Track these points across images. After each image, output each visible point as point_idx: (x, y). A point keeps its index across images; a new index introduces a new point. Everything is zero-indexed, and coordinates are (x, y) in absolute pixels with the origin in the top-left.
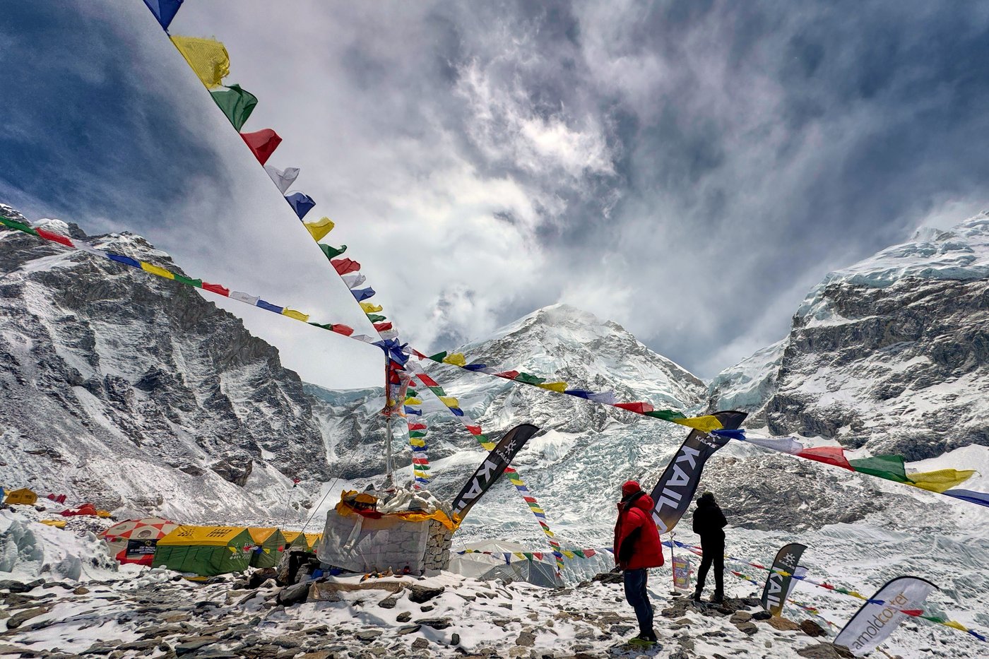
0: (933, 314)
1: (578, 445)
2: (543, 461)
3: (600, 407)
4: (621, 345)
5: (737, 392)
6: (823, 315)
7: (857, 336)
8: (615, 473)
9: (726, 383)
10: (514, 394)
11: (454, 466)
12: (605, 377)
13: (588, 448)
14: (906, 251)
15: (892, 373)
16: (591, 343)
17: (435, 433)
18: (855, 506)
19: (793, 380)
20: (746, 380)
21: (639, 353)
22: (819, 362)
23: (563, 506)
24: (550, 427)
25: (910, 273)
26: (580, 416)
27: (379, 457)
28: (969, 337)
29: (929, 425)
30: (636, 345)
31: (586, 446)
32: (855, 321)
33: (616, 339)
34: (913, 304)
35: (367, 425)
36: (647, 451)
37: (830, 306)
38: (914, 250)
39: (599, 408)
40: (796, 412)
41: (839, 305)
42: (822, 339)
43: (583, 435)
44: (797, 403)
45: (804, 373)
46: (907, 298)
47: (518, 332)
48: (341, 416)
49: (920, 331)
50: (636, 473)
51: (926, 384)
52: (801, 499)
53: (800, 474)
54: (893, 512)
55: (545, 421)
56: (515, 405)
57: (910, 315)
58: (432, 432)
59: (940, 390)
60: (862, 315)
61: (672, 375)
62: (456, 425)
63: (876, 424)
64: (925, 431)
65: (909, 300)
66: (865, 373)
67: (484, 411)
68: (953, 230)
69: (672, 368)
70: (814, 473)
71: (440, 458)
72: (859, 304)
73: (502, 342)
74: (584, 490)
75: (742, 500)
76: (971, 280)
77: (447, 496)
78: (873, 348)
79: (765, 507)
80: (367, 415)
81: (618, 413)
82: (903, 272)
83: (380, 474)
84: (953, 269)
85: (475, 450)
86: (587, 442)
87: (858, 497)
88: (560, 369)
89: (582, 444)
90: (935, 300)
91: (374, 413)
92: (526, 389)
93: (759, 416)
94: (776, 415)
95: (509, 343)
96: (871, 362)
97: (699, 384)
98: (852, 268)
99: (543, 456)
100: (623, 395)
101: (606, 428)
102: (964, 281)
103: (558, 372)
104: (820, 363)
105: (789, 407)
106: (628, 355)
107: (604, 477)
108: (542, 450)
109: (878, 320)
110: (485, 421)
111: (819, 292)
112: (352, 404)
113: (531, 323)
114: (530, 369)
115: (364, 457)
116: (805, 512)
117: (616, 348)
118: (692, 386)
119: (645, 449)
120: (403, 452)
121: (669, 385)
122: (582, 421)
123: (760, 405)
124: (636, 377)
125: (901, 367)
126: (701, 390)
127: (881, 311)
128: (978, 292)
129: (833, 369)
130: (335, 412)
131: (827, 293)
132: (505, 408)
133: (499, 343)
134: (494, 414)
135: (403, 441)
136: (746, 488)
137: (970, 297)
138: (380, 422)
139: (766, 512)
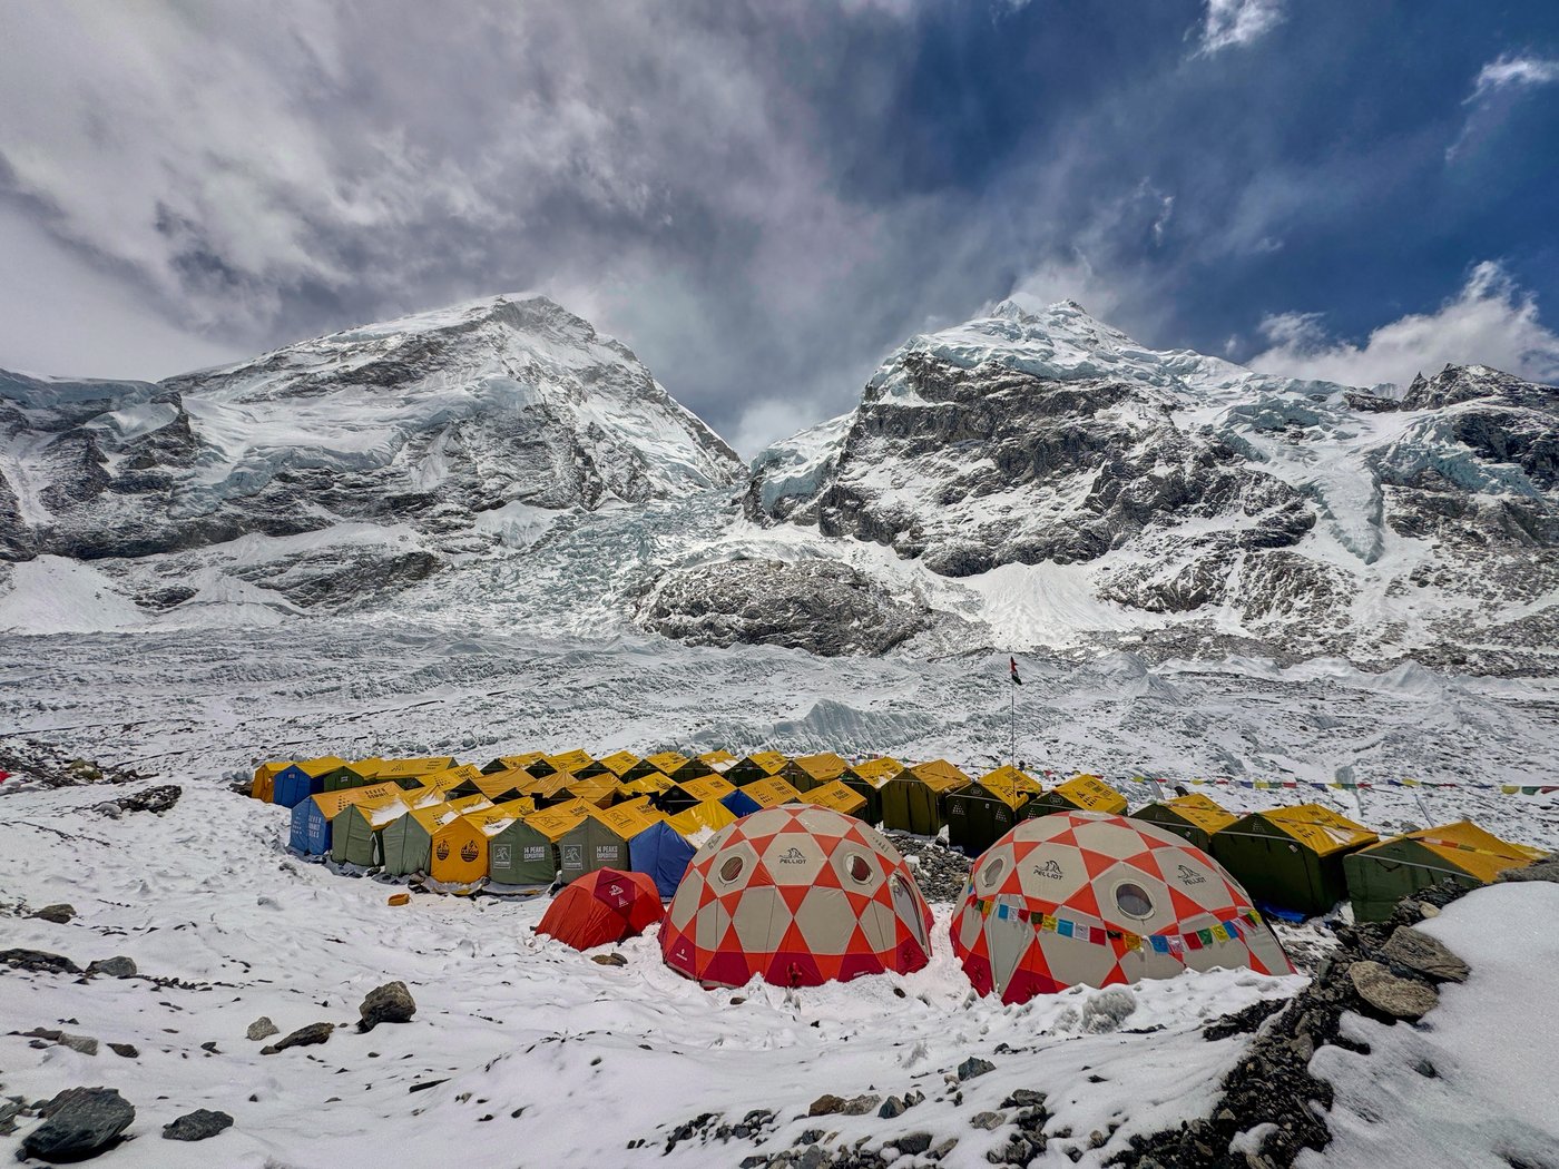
0: (1007, 412)
1: (558, 528)
2: (499, 548)
3: (594, 473)
4: (631, 382)
5: (788, 475)
6: (900, 390)
7: (931, 425)
8: (618, 573)
9: (775, 461)
10: (450, 436)
11: (332, 547)
12: (604, 429)
13: (574, 533)
14: (995, 329)
15: (958, 474)
16: (585, 371)
17: (289, 486)
18: (907, 624)
19: (856, 467)
20: (800, 460)
21: (655, 399)
22: (887, 449)
23: (538, 618)
24: (512, 496)
25: (995, 356)
26: (562, 483)
27: (159, 521)
28: (1034, 444)
29: (983, 538)
30: (652, 387)
31: (570, 530)
32: (931, 405)
33: (624, 371)
34: (991, 396)
35: (123, 457)
36: (666, 544)
37: (909, 379)
38: (1000, 329)
39: (592, 474)
40: (855, 510)
41: (919, 380)
42: (895, 421)
43: (566, 512)
44: (857, 498)
45: (870, 462)
46: (988, 387)
47: (456, 328)
48: (48, 429)
49: (992, 429)
50: (651, 573)
51: (987, 491)
52: (855, 615)
53: (854, 586)
54: (940, 630)
55: (504, 487)
56: (452, 454)
57: (986, 408)
58: (281, 484)
59: (998, 500)
60: (941, 399)
61: (699, 440)
62: (334, 476)
63: (935, 531)
64: (978, 544)
65: (988, 390)
66: (932, 470)
67: (392, 458)
68: (1037, 314)
69: (700, 429)
70: (867, 585)
71: (302, 531)
72: (940, 383)
73: (424, 341)
74: (570, 594)
75: (790, 614)
76: (1047, 379)
77: (320, 597)
78: (944, 442)
79: (814, 623)
80: (122, 435)
81: (620, 486)
82: (988, 353)
83: (164, 552)
84: (1034, 362)
85: (374, 523)
86: (572, 524)
87: (910, 615)
88: (531, 404)
89: (564, 526)
90: (1012, 395)
91: (140, 434)
92: (471, 430)
93: (811, 510)
94: (831, 510)
95: (440, 345)
96: (940, 458)
97: (733, 456)
98: (937, 335)
99: (498, 540)
100: (629, 459)
101: (601, 506)
102: (1041, 378)
103: (528, 409)
104: (889, 451)
105: (847, 502)
106: (640, 400)
107: (602, 577)
108: (499, 531)
109: (955, 408)
110: (392, 475)
111: (900, 359)
112: (76, 408)
113: (483, 316)
114: (478, 397)
115: (123, 519)
116: (856, 630)
117: (622, 386)
118: (723, 459)
119: (663, 541)
120: (218, 514)
121: (694, 453)
122: (566, 491)
123: (812, 496)
124: (648, 434)
125: (967, 468)
126: (735, 466)
127: (962, 398)
128: (1050, 395)
129: (901, 462)
130: (31, 420)
131: (908, 363)
132: (432, 456)
133: (419, 341)
134: (411, 465)
135: (217, 494)
136: (795, 600)
137: (1043, 398)
138: (156, 453)
139: (815, 630)
